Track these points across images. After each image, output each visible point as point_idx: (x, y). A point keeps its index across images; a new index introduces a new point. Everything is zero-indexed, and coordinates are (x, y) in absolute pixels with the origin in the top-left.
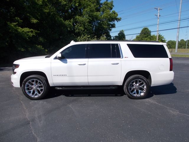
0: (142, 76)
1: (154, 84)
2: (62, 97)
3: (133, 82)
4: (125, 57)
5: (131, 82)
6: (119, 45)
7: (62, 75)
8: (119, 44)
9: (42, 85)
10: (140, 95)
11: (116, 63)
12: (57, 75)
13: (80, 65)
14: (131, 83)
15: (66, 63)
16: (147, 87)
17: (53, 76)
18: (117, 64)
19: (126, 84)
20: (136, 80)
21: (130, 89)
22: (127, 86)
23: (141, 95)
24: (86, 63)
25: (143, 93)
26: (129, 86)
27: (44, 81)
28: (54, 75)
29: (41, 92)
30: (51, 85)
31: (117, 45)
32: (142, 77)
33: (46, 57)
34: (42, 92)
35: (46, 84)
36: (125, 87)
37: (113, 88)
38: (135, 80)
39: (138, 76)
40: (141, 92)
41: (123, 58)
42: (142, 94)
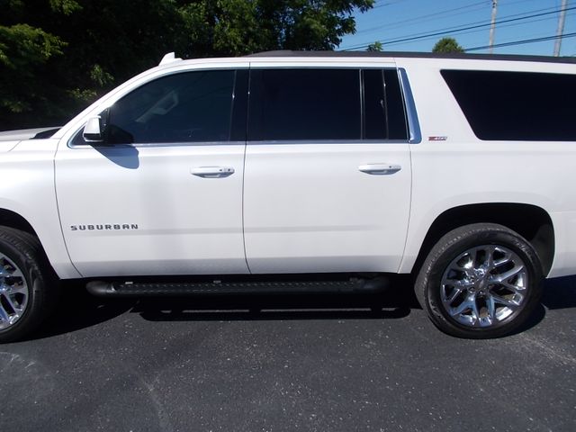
0: (510, 231)
1: (562, 270)
2: (129, 321)
3: (465, 260)
4: (432, 139)
5: (456, 260)
6: (399, 73)
7: (117, 227)
8: (403, 71)
9: (18, 273)
10: (494, 319)
11: (386, 167)
12: (91, 227)
13: (202, 175)
14: (453, 265)
15: (134, 164)
16: (529, 283)
17: (67, 229)
18: (392, 171)
19: (428, 267)
20: (480, 248)
21: (450, 290)
22: (435, 278)
23: (501, 318)
24: (236, 166)
25: (510, 312)
26: (445, 277)
27: (27, 257)
28: (74, 228)
29: (14, 305)
30: (62, 274)
31: (391, 74)
32: (510, 238)
33: (39, 136)
34: (23, 307)
35: (36, 268)
36: (423, 281)
37: (369, 287)
38: (474, 251)
39: (493, 234)
40: (498, 306)
41: (418, 140)
42: (505, 314)
